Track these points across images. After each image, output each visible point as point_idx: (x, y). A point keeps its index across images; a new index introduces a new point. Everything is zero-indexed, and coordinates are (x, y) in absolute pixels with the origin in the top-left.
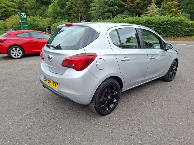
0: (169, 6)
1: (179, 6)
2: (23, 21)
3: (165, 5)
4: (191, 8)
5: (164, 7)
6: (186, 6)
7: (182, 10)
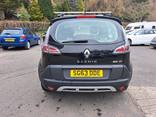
0: (34, 10)
1: (40, 11)
3: (31, 9)
4: (49, 14)
5: (31, 10)
6: (45, 12)
7: (43, 13)
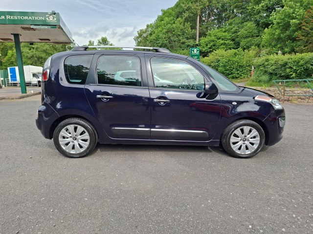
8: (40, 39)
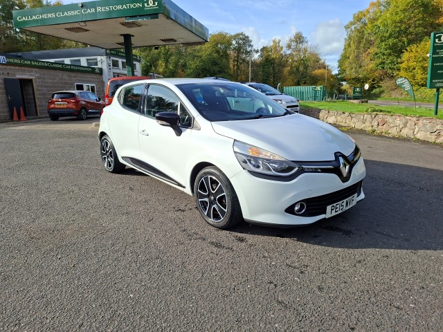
2: (438, 53)
8: (163, 40)
